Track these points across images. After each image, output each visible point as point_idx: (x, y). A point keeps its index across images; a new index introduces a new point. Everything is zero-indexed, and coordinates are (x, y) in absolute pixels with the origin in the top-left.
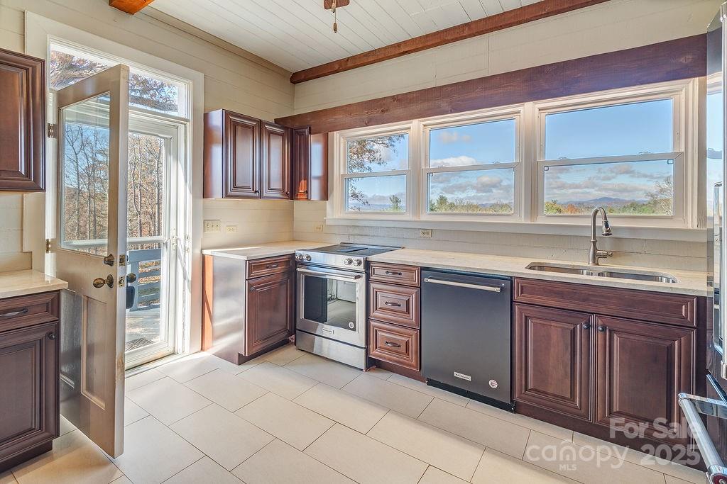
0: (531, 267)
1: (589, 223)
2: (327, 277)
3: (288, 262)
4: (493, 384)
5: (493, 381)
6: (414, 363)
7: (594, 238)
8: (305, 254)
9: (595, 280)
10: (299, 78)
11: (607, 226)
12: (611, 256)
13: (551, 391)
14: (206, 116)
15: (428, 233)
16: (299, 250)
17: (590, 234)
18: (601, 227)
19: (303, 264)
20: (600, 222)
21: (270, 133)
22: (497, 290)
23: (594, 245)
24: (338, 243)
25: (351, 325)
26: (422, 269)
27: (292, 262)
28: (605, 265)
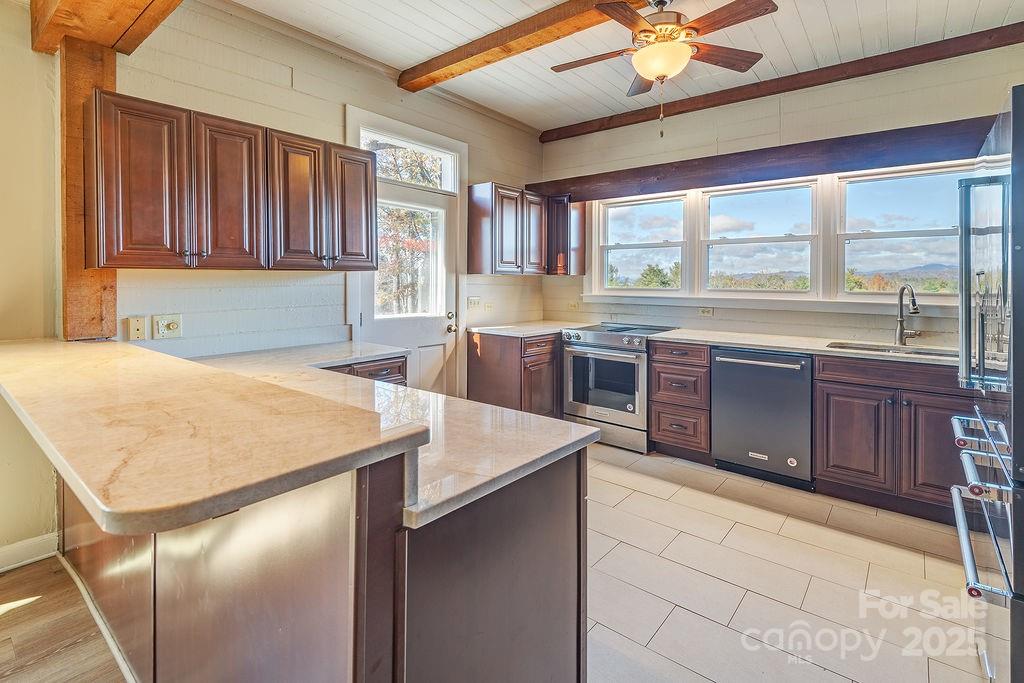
0: (832, 346)
1: (896, 301)
2: (589, 355)
3: (553, 342)
4: (792, 462)
5: (792, 459)
6: (703, 445)
7: (902, 316)
8: (572, 333)
9: (901, 356)
10: (550, 136)
11: (914, 303)
12: (920, 335)
13: (854, 467)
14: (470, 189)
15: (708, 312)
16: (567, 329)
17: (897, 312)
18: (907, 306)
19: (570, 344)
20: (907, 301)
21: (531, 202)
22: (798, 367)
23: (901, 325)
24: (599, 323)
25: (630, 407)
26: (713, 347)
27: (558, 342)
28: (912, 344)
